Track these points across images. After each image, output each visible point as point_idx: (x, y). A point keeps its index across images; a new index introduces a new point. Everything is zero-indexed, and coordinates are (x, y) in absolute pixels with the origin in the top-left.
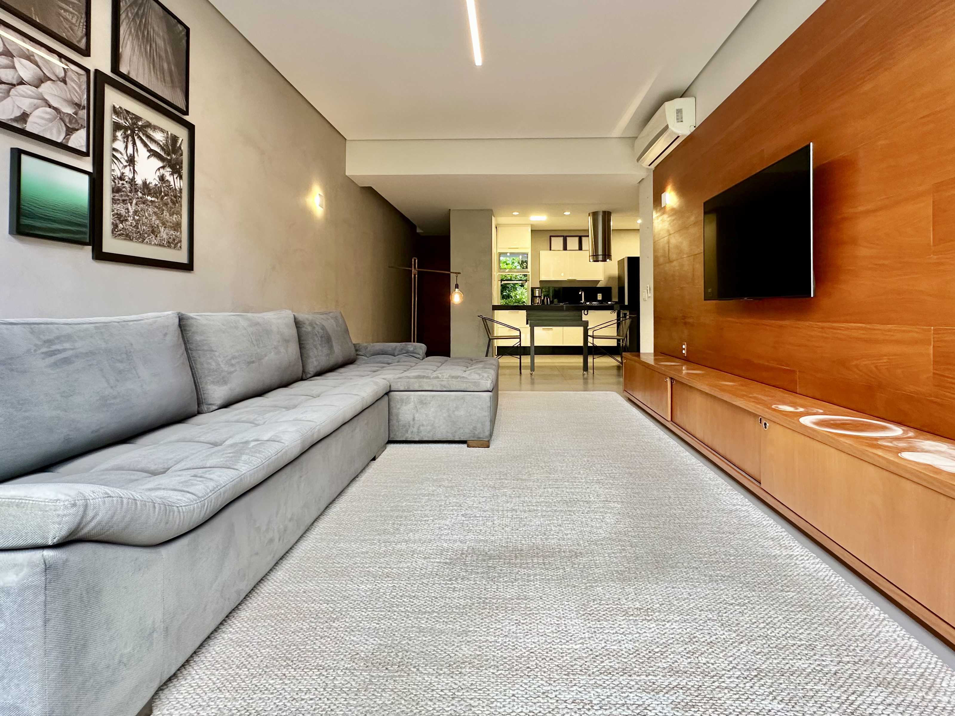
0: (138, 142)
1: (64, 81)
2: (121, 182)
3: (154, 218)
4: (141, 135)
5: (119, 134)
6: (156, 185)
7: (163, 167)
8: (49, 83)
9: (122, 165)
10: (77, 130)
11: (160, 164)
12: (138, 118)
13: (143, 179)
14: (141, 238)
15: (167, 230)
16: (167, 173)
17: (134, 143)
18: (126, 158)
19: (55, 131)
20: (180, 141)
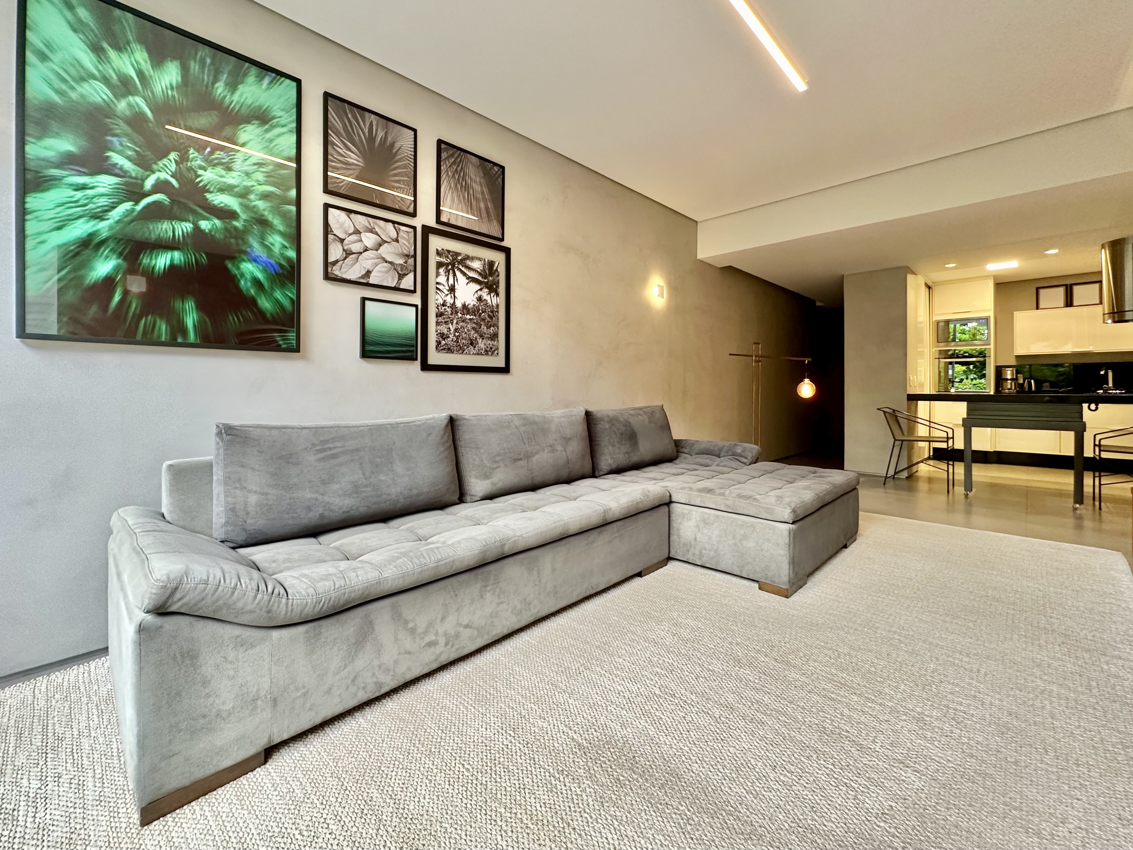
0: (458, 273)
1: (397, 241)
2: (443, 308)
3: (473, 332)
4: (461, 267)
5: (441, 270)
6: (474, 305)
7: (481, 290)
8: (386, 244)
9: (444, 295)
10: (407, 275)
11: (478, 287)
12: (457, 254)
13: (463, 302)
14: (461, 350)
15: (485, 341)
16: (485, 294)
17: (455, 275)
18: (448, 288)
19: (390, 279)
20: (496, 265)
